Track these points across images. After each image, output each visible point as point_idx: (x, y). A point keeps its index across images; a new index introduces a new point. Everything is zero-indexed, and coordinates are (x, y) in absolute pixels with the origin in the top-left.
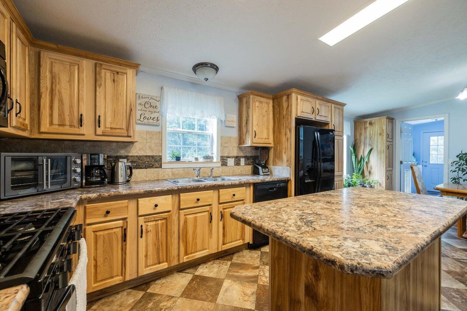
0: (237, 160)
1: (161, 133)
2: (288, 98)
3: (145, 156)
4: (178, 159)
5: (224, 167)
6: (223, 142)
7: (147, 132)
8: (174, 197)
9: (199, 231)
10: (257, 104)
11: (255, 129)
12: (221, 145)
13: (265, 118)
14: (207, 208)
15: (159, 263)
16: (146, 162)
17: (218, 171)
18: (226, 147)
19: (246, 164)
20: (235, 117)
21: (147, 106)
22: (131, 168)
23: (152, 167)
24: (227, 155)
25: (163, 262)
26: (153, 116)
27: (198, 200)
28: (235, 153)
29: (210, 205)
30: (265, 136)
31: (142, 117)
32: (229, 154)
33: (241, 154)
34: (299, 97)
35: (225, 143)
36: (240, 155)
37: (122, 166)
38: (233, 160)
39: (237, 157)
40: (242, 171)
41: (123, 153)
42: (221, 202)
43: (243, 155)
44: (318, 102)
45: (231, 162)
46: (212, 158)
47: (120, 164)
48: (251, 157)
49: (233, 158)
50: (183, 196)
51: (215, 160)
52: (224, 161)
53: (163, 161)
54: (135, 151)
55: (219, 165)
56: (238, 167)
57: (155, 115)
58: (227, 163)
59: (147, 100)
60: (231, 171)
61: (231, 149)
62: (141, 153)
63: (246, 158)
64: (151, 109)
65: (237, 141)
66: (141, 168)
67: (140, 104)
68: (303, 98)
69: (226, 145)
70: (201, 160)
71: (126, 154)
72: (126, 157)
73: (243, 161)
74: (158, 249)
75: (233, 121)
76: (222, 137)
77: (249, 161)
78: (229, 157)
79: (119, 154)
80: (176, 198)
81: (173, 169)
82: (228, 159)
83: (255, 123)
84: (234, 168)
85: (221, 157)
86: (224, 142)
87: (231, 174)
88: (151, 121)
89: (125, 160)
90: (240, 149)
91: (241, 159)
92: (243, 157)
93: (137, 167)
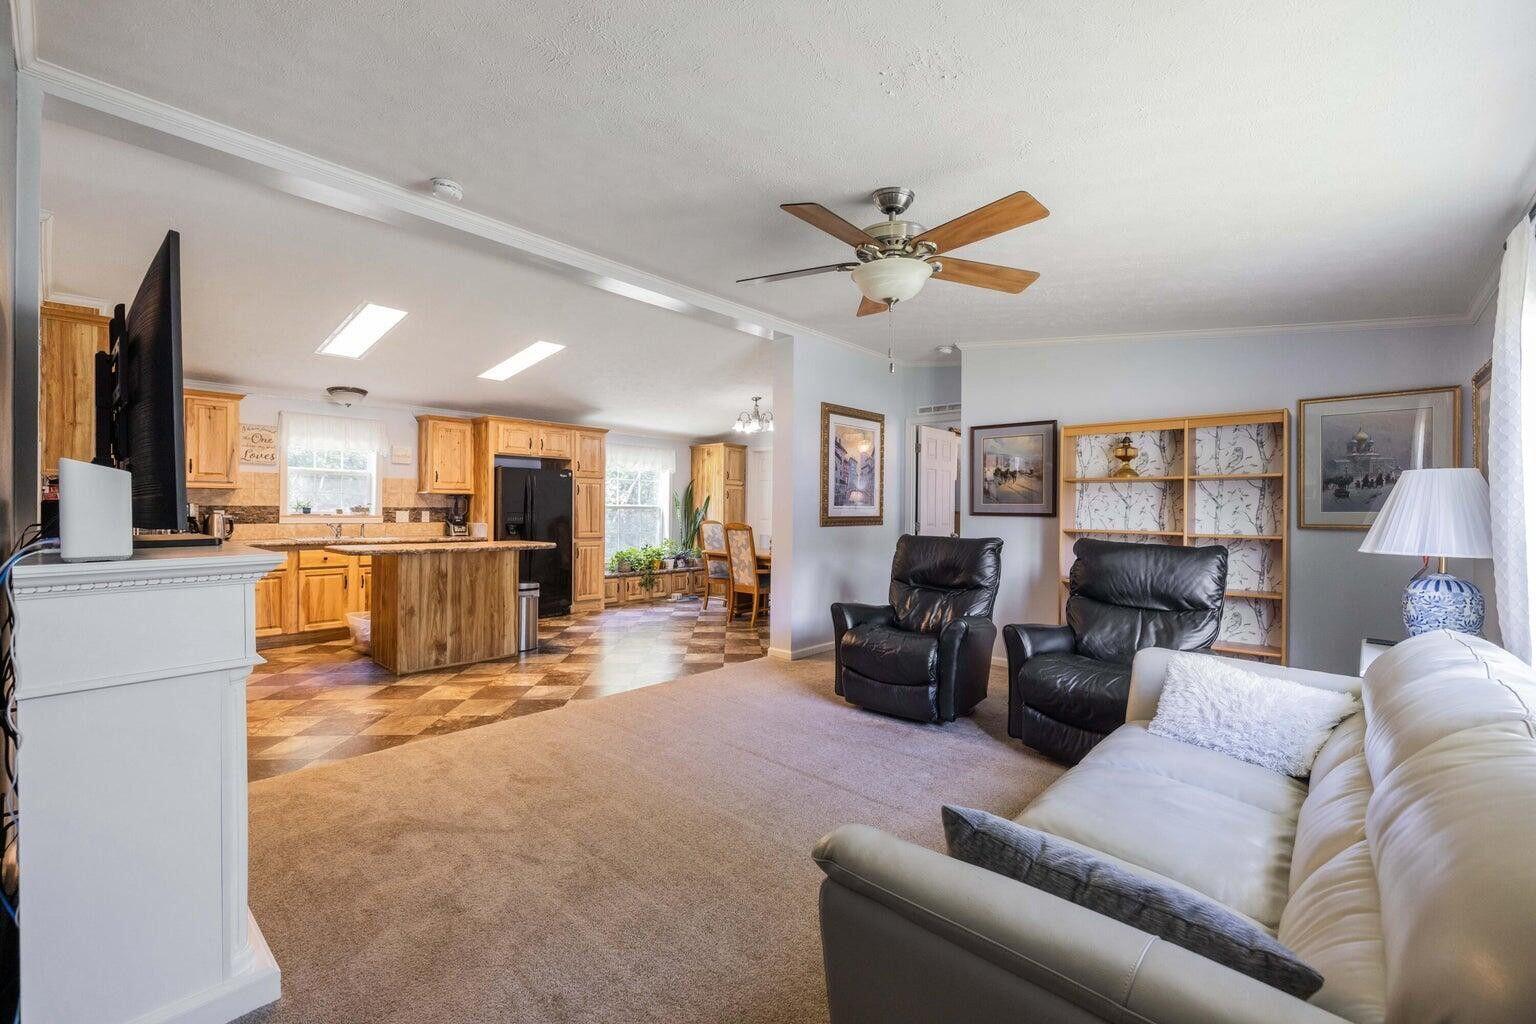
0: (415, 515)
1: (277, 475)
2: (486, 426)
3: (254, 507)
4: (307, 511)
5: (389, 524)
6: (387, 487)
7: (257, 475)
8: (291, 554)
9: (327, 596)
10: (442, 433)
11: (436, 469)
12: (385, 491)
13: (457, 453)
14: (341, 570)
15: (271, 627)
16: (253, 514)
17: (377, 530)
18: (394, 494)
19: (432, 520)
20: (410, 450)
21: (256, 440)
22: (231, 523)
23: (263, 522)
24: (395, 506)
25: (275, 627)
26: (264, 453)
27: (326, 559)
28: (411, 503)
29: (346, 567)
30: (457, 476)
31: (249, 454)
32: (399, 505)
33: (422, 505)
34: (502, 426)
35: (392, 488)
36: (420, 506)
37: (218, 519)
38: (407, 513)
39: (415, 509)
40: (423, 528)
41: (218, 502)
42: (361, 564)
43: (426, 506)
44: (542, 430)
45: (403, 517)
46: (368, 510)
47: (216, 517)
48: (441, 509)
49: (406, 510)
50: (304, 554)
51: (373, 512)
52: (389, 515)
53: (282, 513)
54: (236, 501)
55: (381, 520)
56: (416, 524)
57: (270, 452)
58: (395, 518)
59: (257, 431)
60: (403, 531)
61: (404, 497)
62: (247, 503)
63: (433, 511)
64: (263, 444)
65: (416, 485)
66: (247, 523)
67: (246, 438)
68: (508, 426)
69: (393, 491)
70: (347, 511)
71: (224, 504)
72: (224, 508)
73: (426, 516)
74: (269, 611)
75: (405, 456)
76: (385, 480)
77: (439, 515)
78: (400, 510)
79: (212, 504)
80: (294, 556)
81: (299, 526)
82: (398, 512)
83: (437, 460)
84: (408, 525)
85: (384, 509)
86: (389, 486)
87: (403, 535)
88: (262, 460)
89: (223, 512)
90: (422, 497)
91: (423, 512)
92: (426, 509)
93: (240, 521)
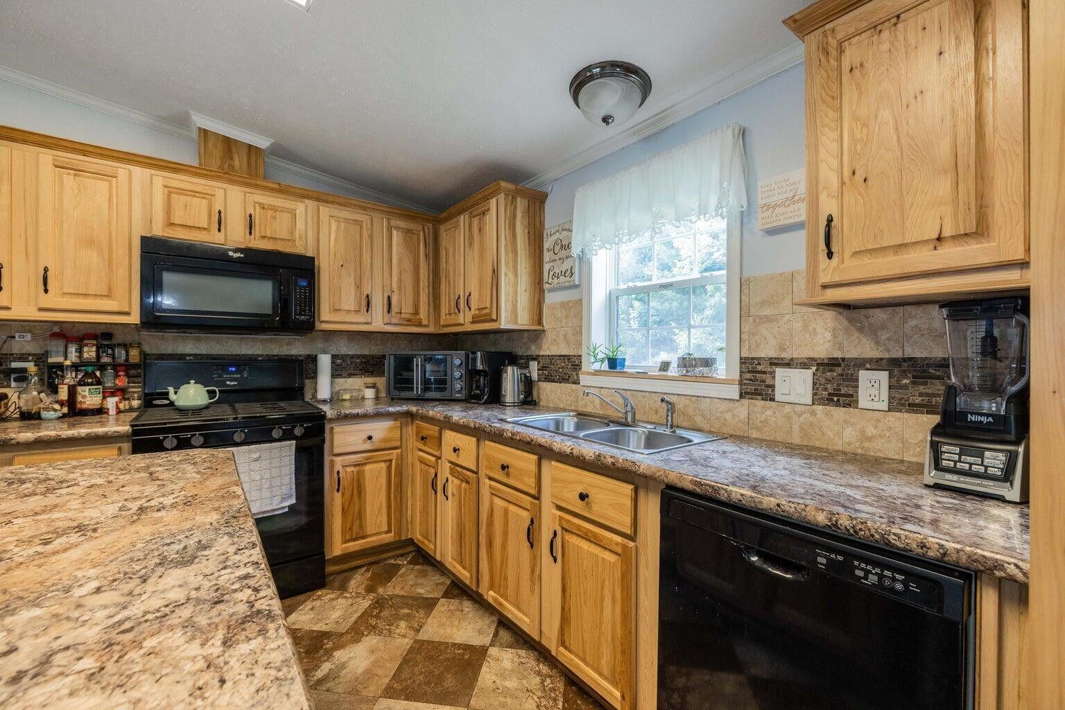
1: (580, 302)
3: (560, 356)
5: (760, 403)
6: (754, 298)
7: (562, 305)
12: (744, 312)
16: (559, 368)
17: (729, 416)
18: (769, 319)
19: (897, 404)
21: (557, 248)
24: (772, 354)
26: (564, 267)
28: (820, 344)
31: (551, 273)
32: (782, 349)
33: (865, 350)
35: (763, 303)
36: (853, 353)
38: (807, 375)
39: (833, 363)
40: (870, 439)
41: (533, 351)
43: (876, 354)
45: (795, 385)
49: (805, 365)
52: (755, 379)
53: (584, 368)
55: (733, 391)
56: (838, 413)
57: (566, 265)
58: (773, 387)
59: (557, 237)
60: (796, 427)
61: (798, 325)
62: (554, 351)
63: (908, 368)
64: (562, 254)
66: (554, 382)
67: (548, 250)
69: (766, 314)
73: (873, 386)
75: (793, 200)
76: (746, 282)
78: (788, 364)
79: (530, 353)
82: (780, 372)
84: (814, 413)
85: (744, 361)
86: (758, 300)
87: (796, 440)
88: (562, 279)
90: (856, 320)
91: (863, 375)
92: (876, 364)
93: (549, 379)
